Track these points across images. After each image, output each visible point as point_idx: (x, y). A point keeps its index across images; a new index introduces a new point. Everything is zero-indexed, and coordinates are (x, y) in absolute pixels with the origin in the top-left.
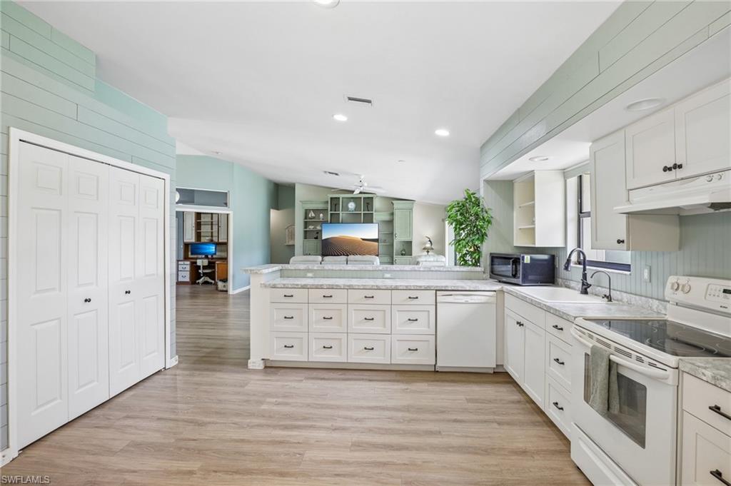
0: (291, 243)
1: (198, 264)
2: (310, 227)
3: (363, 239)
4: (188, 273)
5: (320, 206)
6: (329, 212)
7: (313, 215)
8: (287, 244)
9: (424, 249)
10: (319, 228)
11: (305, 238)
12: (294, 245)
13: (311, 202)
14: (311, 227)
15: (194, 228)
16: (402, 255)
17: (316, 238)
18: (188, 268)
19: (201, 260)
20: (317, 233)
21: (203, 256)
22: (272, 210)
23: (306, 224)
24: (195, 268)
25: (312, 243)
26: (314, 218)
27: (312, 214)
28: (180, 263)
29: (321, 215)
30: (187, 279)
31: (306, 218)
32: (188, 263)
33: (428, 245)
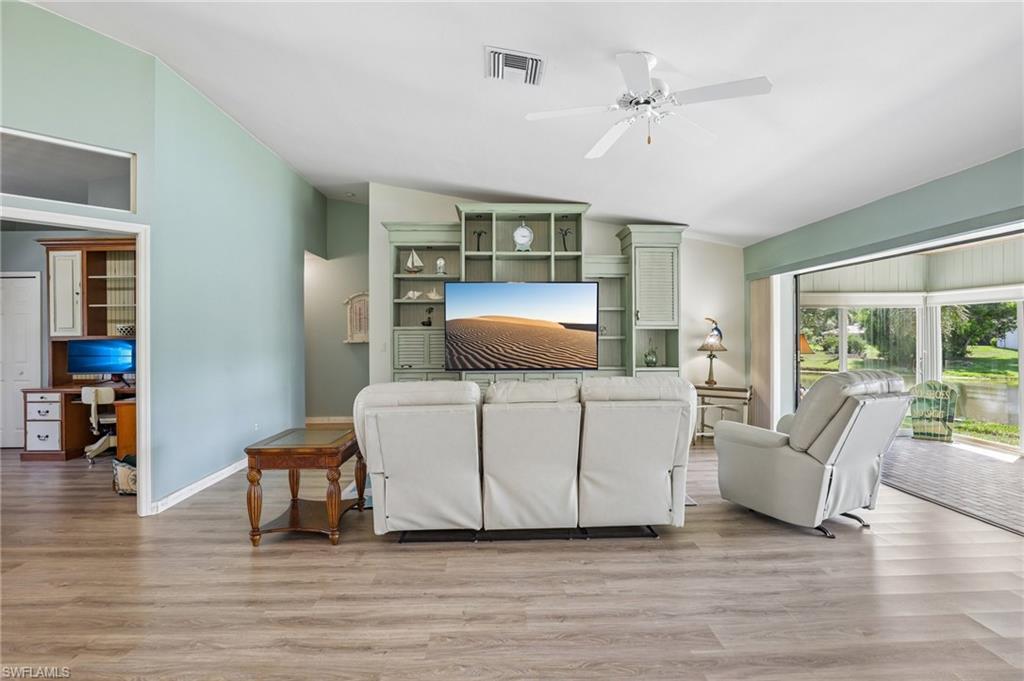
0: (358, 338)
1: (85, 400)
2: (410, 294)
3: (568, 326)
4: (57, 425)
5: (439, 238)
6: (464, 253)
7: (418, 263)
8: (349, 340)
9: (702, 349)
10: (434, 296)
11: (397, 322)
12: (366, 345)
13: (413, 227)
14: (413, 295)
15: (79, 298)
16: (649, 364)
17: (428, 324)
18: (56, 412)
19: (92, 390)
20: (430, 311)
21: (108, 376)
22: (308, 257)
23: (399, 285)
24: (75, 411)
25: (417, 337)
26: (420, 270)
27: (414, 260)
28: (30, 397)
29: (441, 262)
30: (54, 444)
31: (398, 271)
32: (56, 397)
33: (713, 340)
